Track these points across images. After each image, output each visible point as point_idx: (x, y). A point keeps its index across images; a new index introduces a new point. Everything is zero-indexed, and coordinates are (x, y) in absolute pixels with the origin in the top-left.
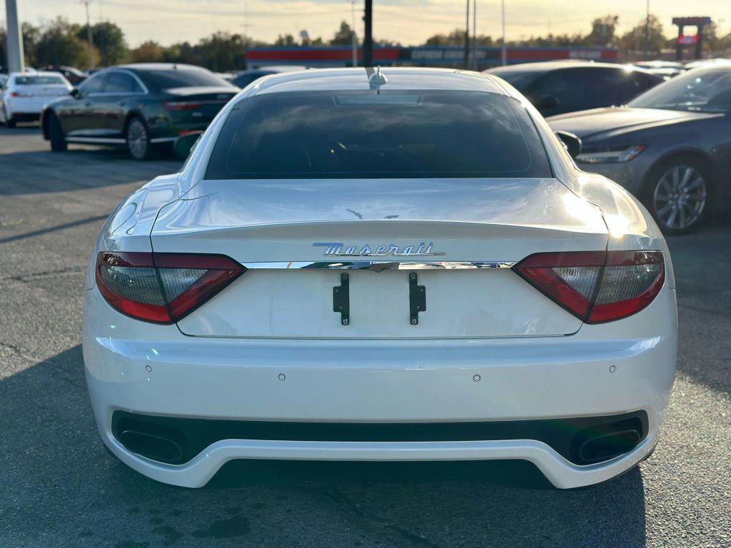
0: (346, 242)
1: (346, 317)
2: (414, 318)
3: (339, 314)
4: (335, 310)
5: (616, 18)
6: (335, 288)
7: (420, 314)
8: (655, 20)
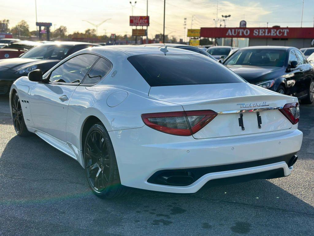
0: (246, 103)
1: (243, 128)
2: (260, 127)
3: (241, 127)
4: (240, 126)
5: (8, 21)
6: (239, 119)
7: (261, 125)
8: (25, 23)
